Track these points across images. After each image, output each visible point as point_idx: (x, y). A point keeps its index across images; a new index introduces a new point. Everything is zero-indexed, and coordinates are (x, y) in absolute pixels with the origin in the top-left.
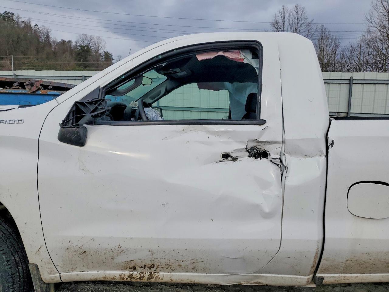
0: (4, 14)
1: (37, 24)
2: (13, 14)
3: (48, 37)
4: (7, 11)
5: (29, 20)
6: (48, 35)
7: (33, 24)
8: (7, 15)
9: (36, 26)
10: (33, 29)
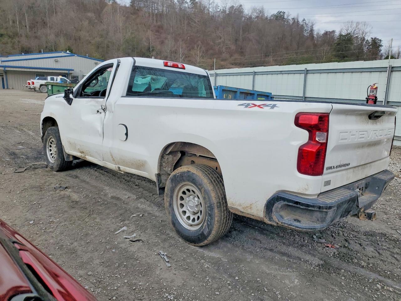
0: (277, 14)
1: (304, 19)
2: (285, 13)
3: (312, 30)
4: (279, 11)
5: (298, 15)
6: (312, 27)
7: (300, 20)
8: (279, 15)
9: (304, 20)
10: (299, 25)
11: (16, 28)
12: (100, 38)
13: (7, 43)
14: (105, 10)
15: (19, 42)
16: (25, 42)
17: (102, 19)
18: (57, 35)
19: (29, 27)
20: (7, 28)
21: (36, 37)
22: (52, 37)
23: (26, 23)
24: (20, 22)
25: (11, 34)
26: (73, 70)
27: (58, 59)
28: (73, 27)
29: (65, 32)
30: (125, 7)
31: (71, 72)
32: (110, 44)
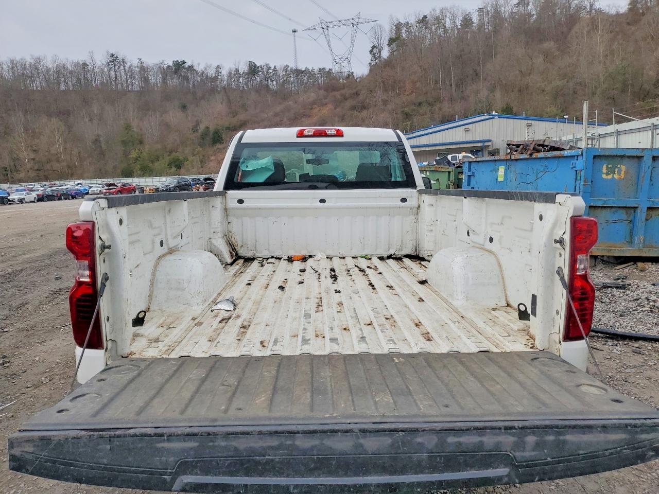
11: (439, 91)
12: (560, 81)
13: (426, 114)
14: (573, 32)
15: (440, 109)
16: (446, 108)
17: (569, 47)
18: (492, 89)
19: (456, 85)
20: (426, 93)
21: (463, 98)
22: (484, 93)
23: (450, 80)
24: (444, 82)
25: (431, 100)
26: (490, 141)
27: (470, 126)
28: (518, 72)
29: (504, 82)
30: (618, 15)
31: (486, 144)
32: (578, 87)
